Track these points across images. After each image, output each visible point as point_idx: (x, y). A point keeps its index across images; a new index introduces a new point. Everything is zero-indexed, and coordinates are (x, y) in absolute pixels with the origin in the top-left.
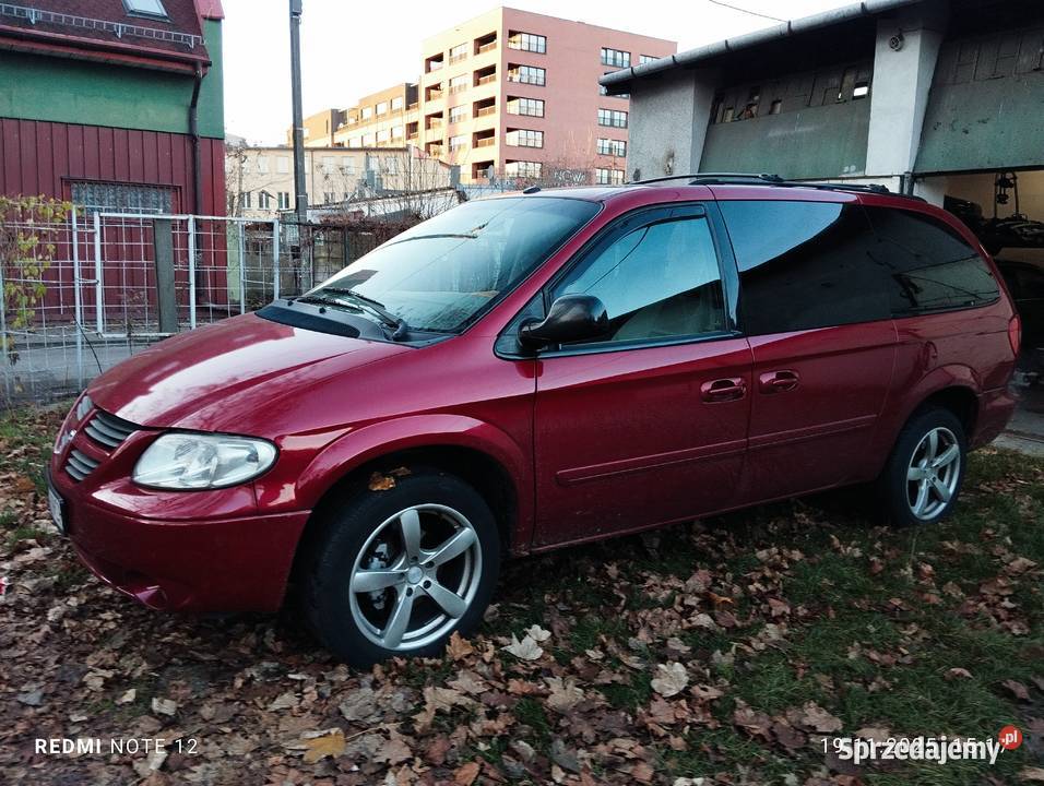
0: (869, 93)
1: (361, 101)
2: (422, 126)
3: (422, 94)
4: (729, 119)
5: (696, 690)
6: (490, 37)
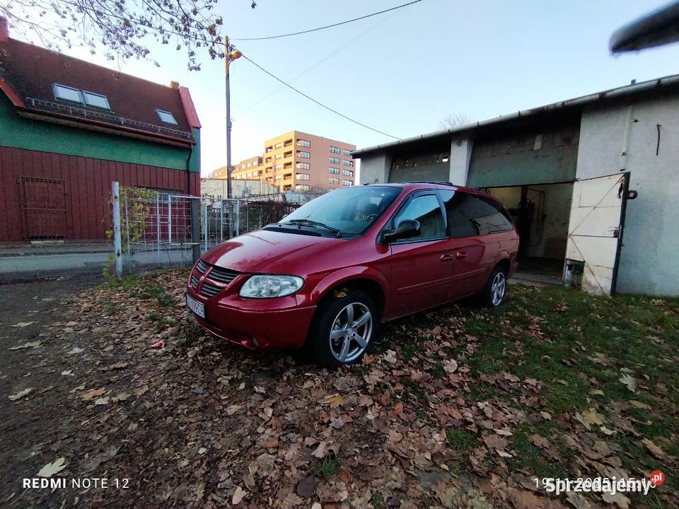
0: (449, 161)
1: (241, 162)
2: (264, 172)
3: (264, 161)
4: (397, 168)
5: (460, 369)
6: (290, 141)
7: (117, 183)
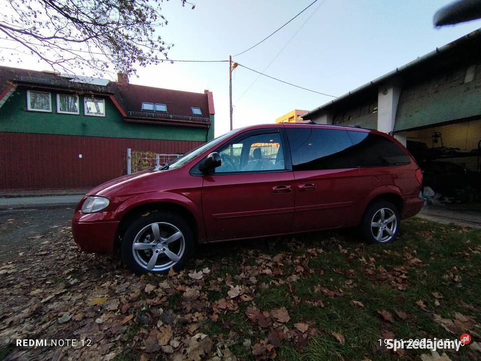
6: (293, 117)
7: (130, 149)
